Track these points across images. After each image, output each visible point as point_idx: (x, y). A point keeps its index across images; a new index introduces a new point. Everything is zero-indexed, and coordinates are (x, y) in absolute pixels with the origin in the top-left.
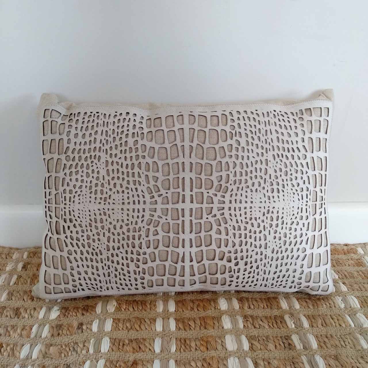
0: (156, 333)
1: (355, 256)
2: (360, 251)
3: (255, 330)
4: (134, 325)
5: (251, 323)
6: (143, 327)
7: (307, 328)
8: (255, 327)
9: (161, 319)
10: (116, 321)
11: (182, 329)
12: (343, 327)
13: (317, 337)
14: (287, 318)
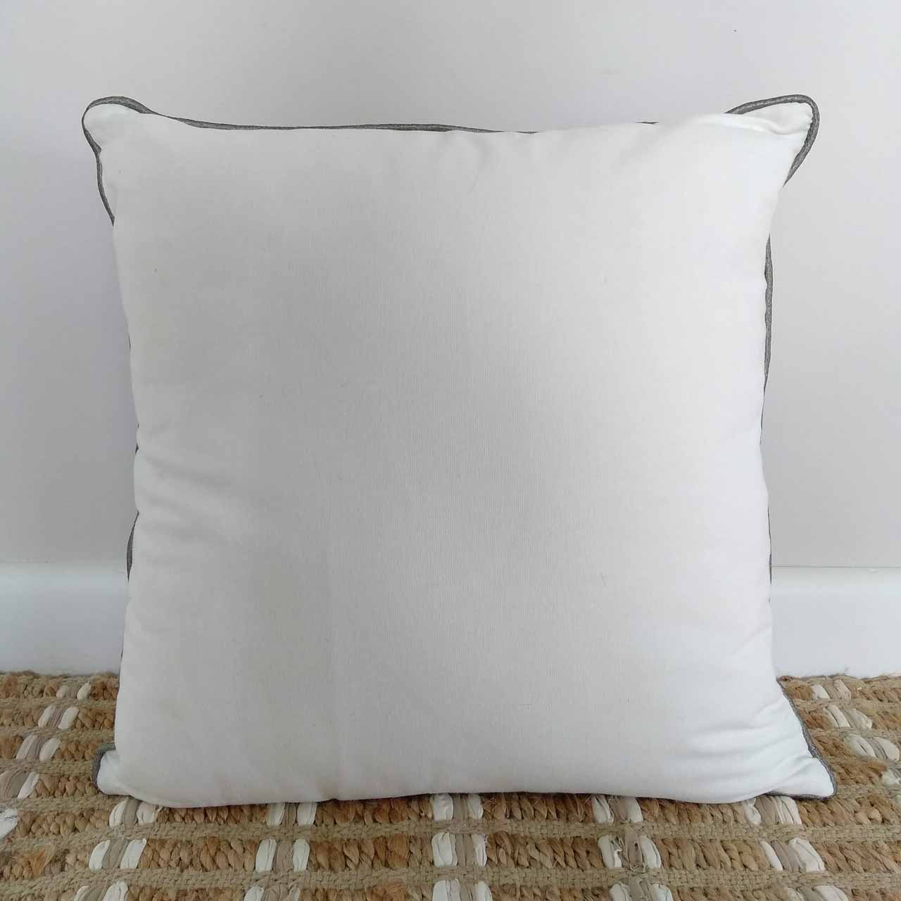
0: (254, 877)
2: (820, 692)
3: (516, 870)
4: (198, 855)
5: (507, 854)
6: (220, 861)
7: (654, 870)
8: (517, 864)
9: (273, 842)
10: (154, 845)
11: (323, 868)
12: (751, 871)
13: (678, 892)
14: (605, 843)
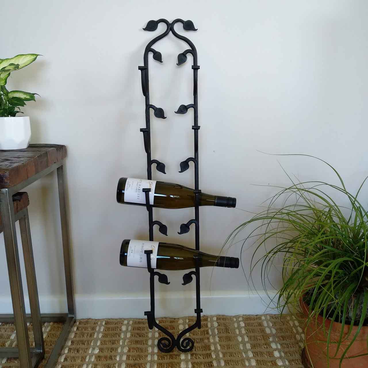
0: (148, 361)
1: (260, 321)
2: (263, 318)
4: (137, 358)
6: (141, 359)
7: (221, 357)
8: (196, 358)
9: (150, 355)
10: (128, 356)
11: (160, 359)
12: (239, 357)
13: (225, 361)
